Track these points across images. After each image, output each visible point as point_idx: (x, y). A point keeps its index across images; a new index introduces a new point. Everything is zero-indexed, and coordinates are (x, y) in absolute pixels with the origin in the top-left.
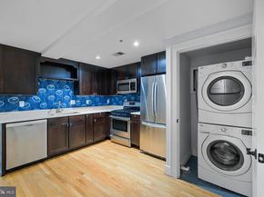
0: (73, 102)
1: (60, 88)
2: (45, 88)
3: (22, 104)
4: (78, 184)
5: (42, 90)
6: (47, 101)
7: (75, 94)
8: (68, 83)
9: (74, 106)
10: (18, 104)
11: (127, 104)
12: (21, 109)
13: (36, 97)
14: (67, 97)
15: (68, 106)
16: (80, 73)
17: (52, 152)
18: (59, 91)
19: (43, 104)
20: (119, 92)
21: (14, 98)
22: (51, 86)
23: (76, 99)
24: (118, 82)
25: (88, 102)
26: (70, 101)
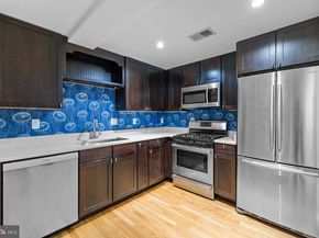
0: (114, 122)
1: (96, 99)
2: (73, 97)
3: (36, 124)
5: (68, 102)
6: (76, 119)
7: (117, 108)
8: (106, 92)
9: (116, 128)
10: (30, 124)
11: (195, 125)
12: (34, 133)
13: (60, 113)
14: (105, 114)
15: (107, 128)
16: (127, 75)
17: (86, 211)
18: (94, 103)
19: (70, 124)
20: (183, 106)
21: (23, 114)
22: (83, 94)
23: (118, 117)
24: (184, 90)
25: (135, 121)
26: (109, 119)
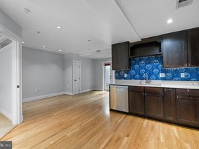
0: (162, 75)
1: (149, 63)
2: (138, 64)
3: (126, 76)
4: (115, 138)
5: (136, 66)
6: (140, 74)
8: (156, 58)
9: (164, 79)
13: (133, 71)
14: (156, 70)
19: (137, 76)
22: (142, 62)
23: (166, 72)
26: (159, 74)
